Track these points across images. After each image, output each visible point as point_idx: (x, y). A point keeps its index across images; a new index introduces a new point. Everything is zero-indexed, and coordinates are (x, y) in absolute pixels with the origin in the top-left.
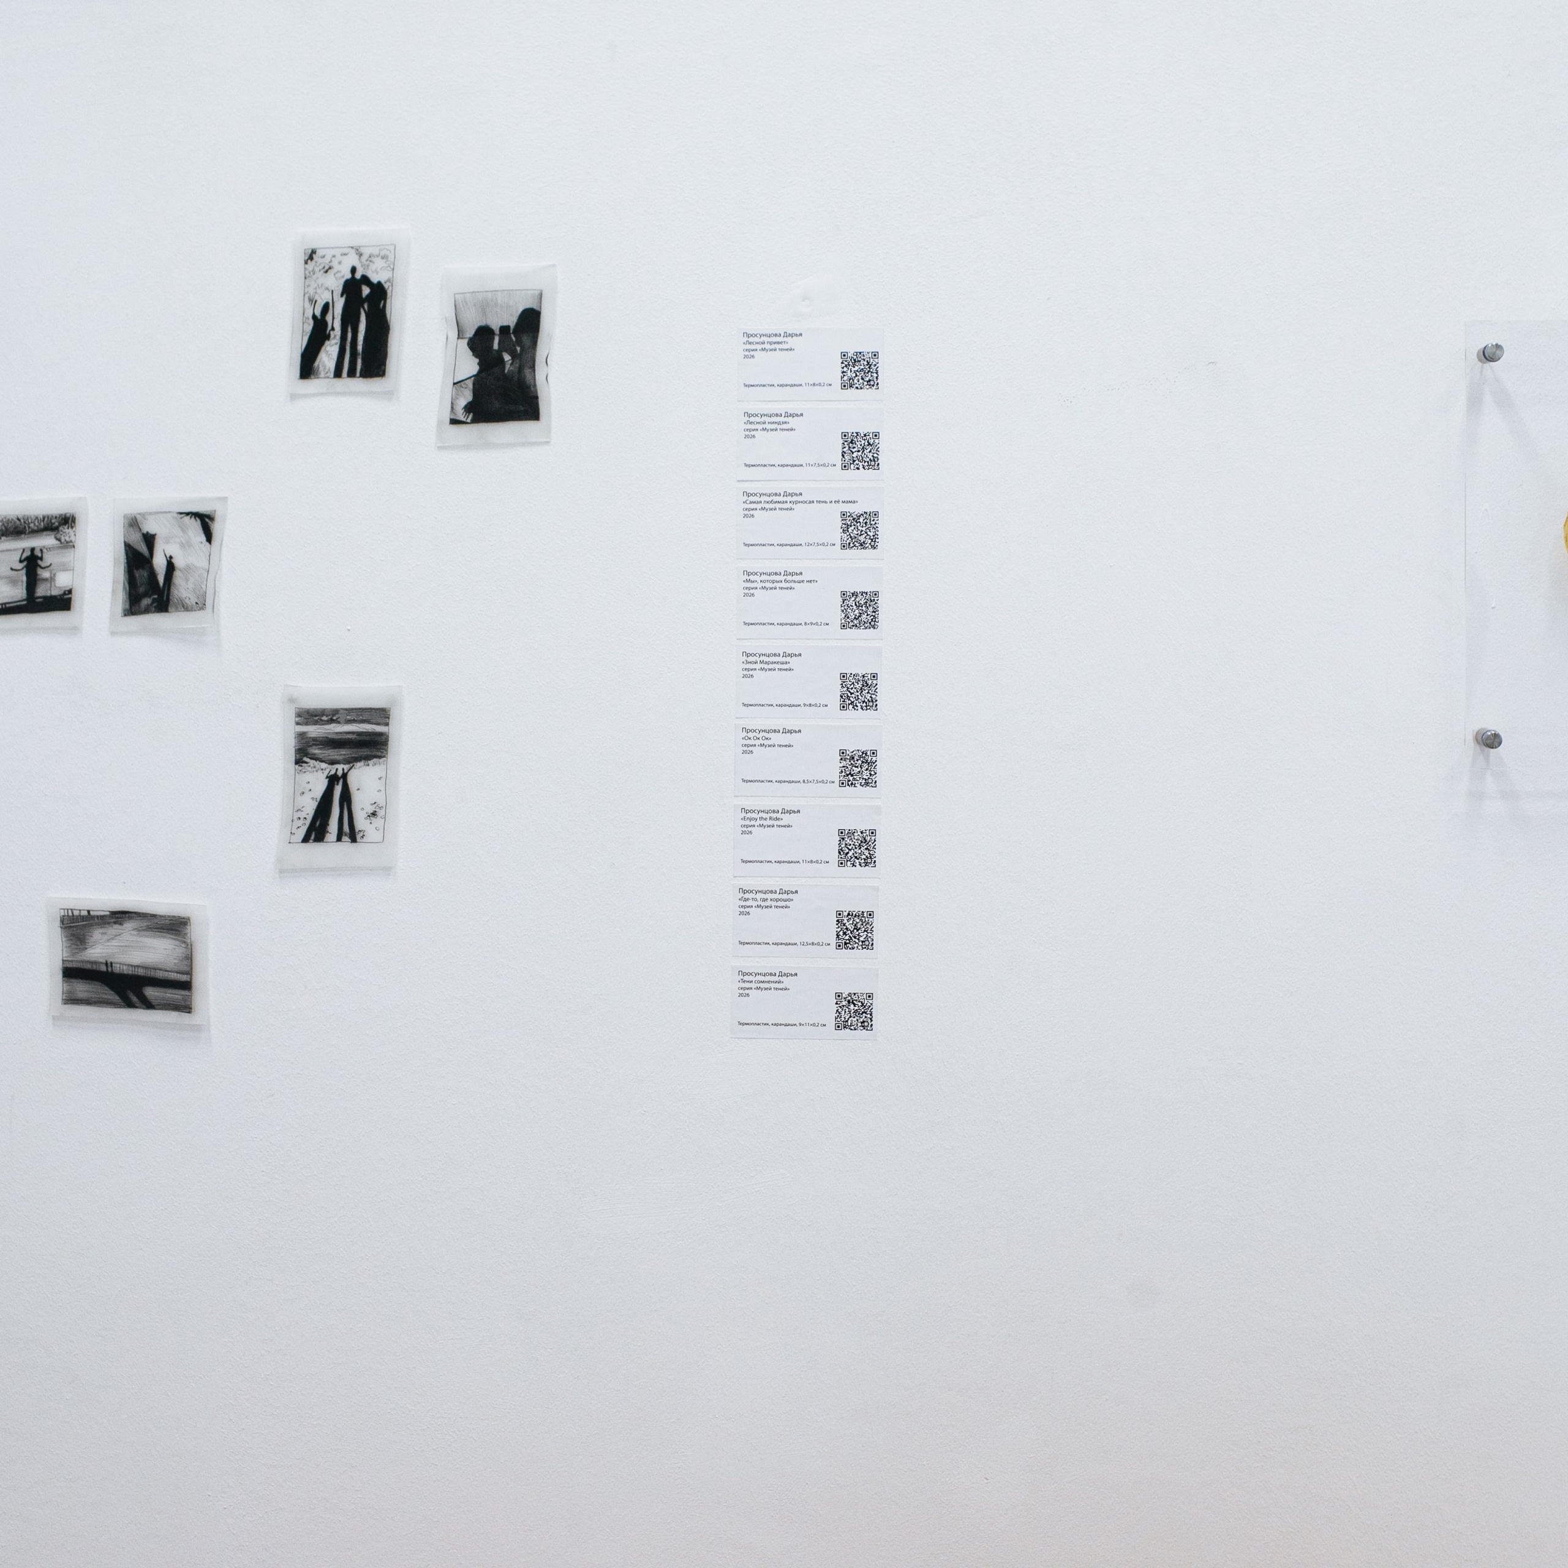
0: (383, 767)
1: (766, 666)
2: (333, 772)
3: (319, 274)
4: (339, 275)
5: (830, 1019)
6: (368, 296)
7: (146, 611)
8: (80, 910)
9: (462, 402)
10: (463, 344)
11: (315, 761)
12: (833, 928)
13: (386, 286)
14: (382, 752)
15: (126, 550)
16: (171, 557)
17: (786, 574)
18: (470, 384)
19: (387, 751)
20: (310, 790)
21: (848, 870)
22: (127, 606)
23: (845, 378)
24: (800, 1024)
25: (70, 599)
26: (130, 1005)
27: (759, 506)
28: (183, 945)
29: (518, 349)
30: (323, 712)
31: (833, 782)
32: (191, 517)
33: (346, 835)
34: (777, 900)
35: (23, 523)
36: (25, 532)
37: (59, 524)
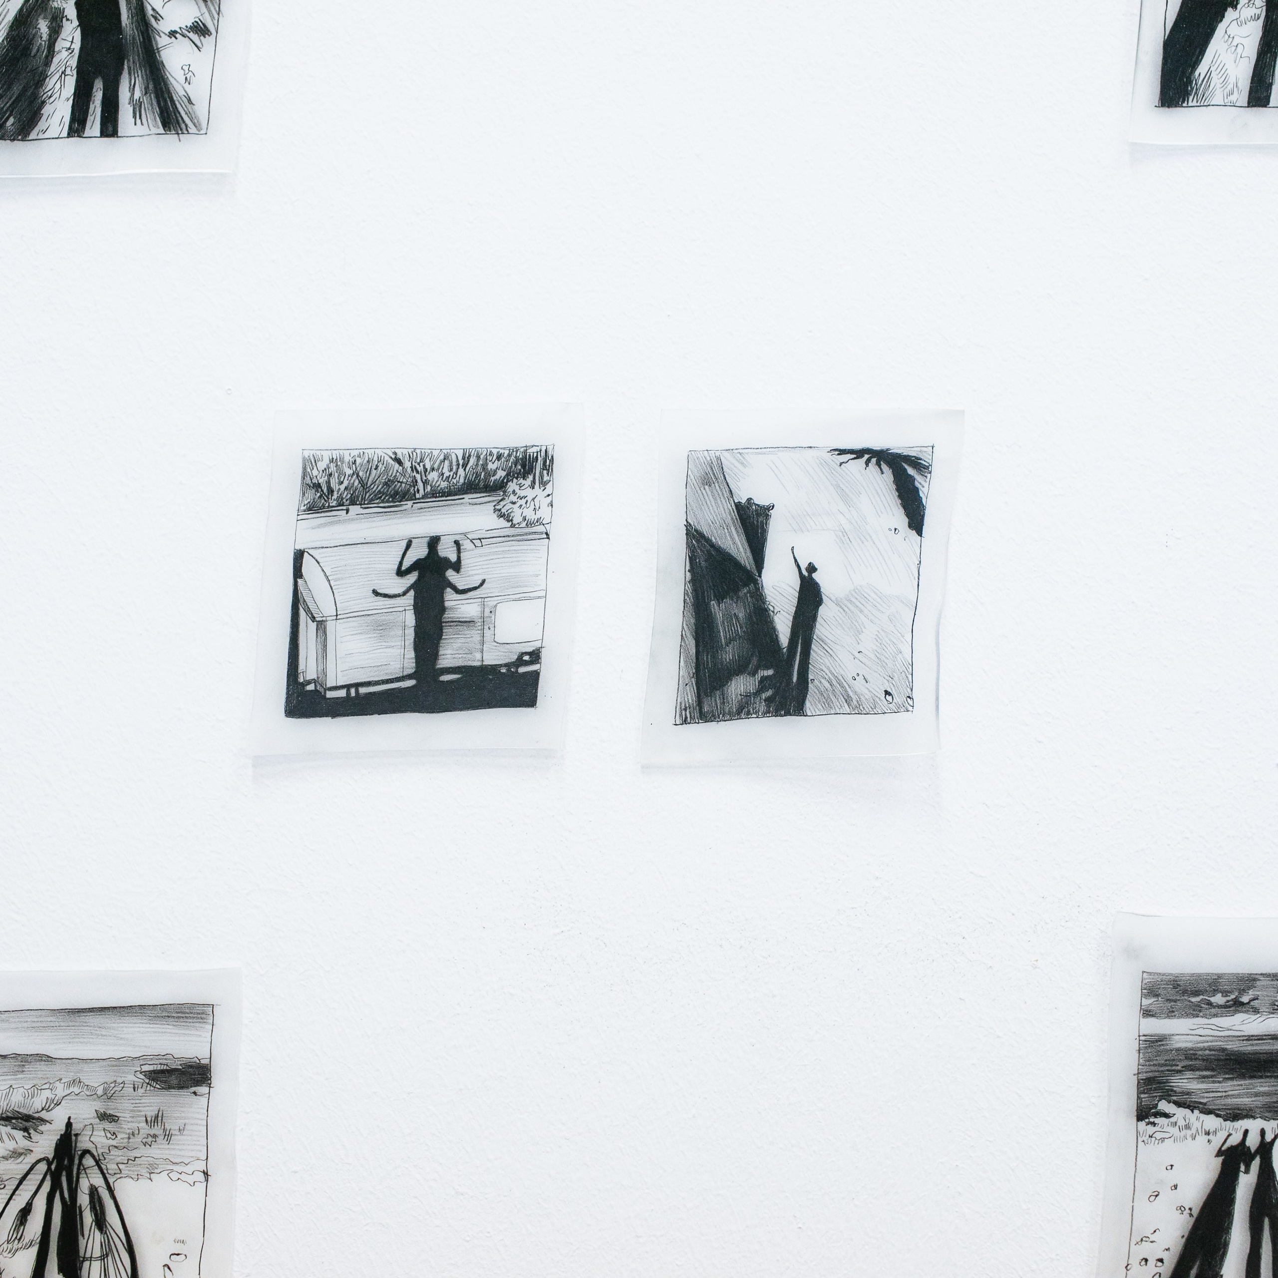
2: (1235, 1140)
7: (743, 710)
11: (1188, 1111)
15: (690, 546)
16: (812, 569)
22: (690, 697)
25: (536, 675)
30: (1214, 984)
32: (867, 463)
35: (409, 470)
36: (415, 495)
37: (508, 475)
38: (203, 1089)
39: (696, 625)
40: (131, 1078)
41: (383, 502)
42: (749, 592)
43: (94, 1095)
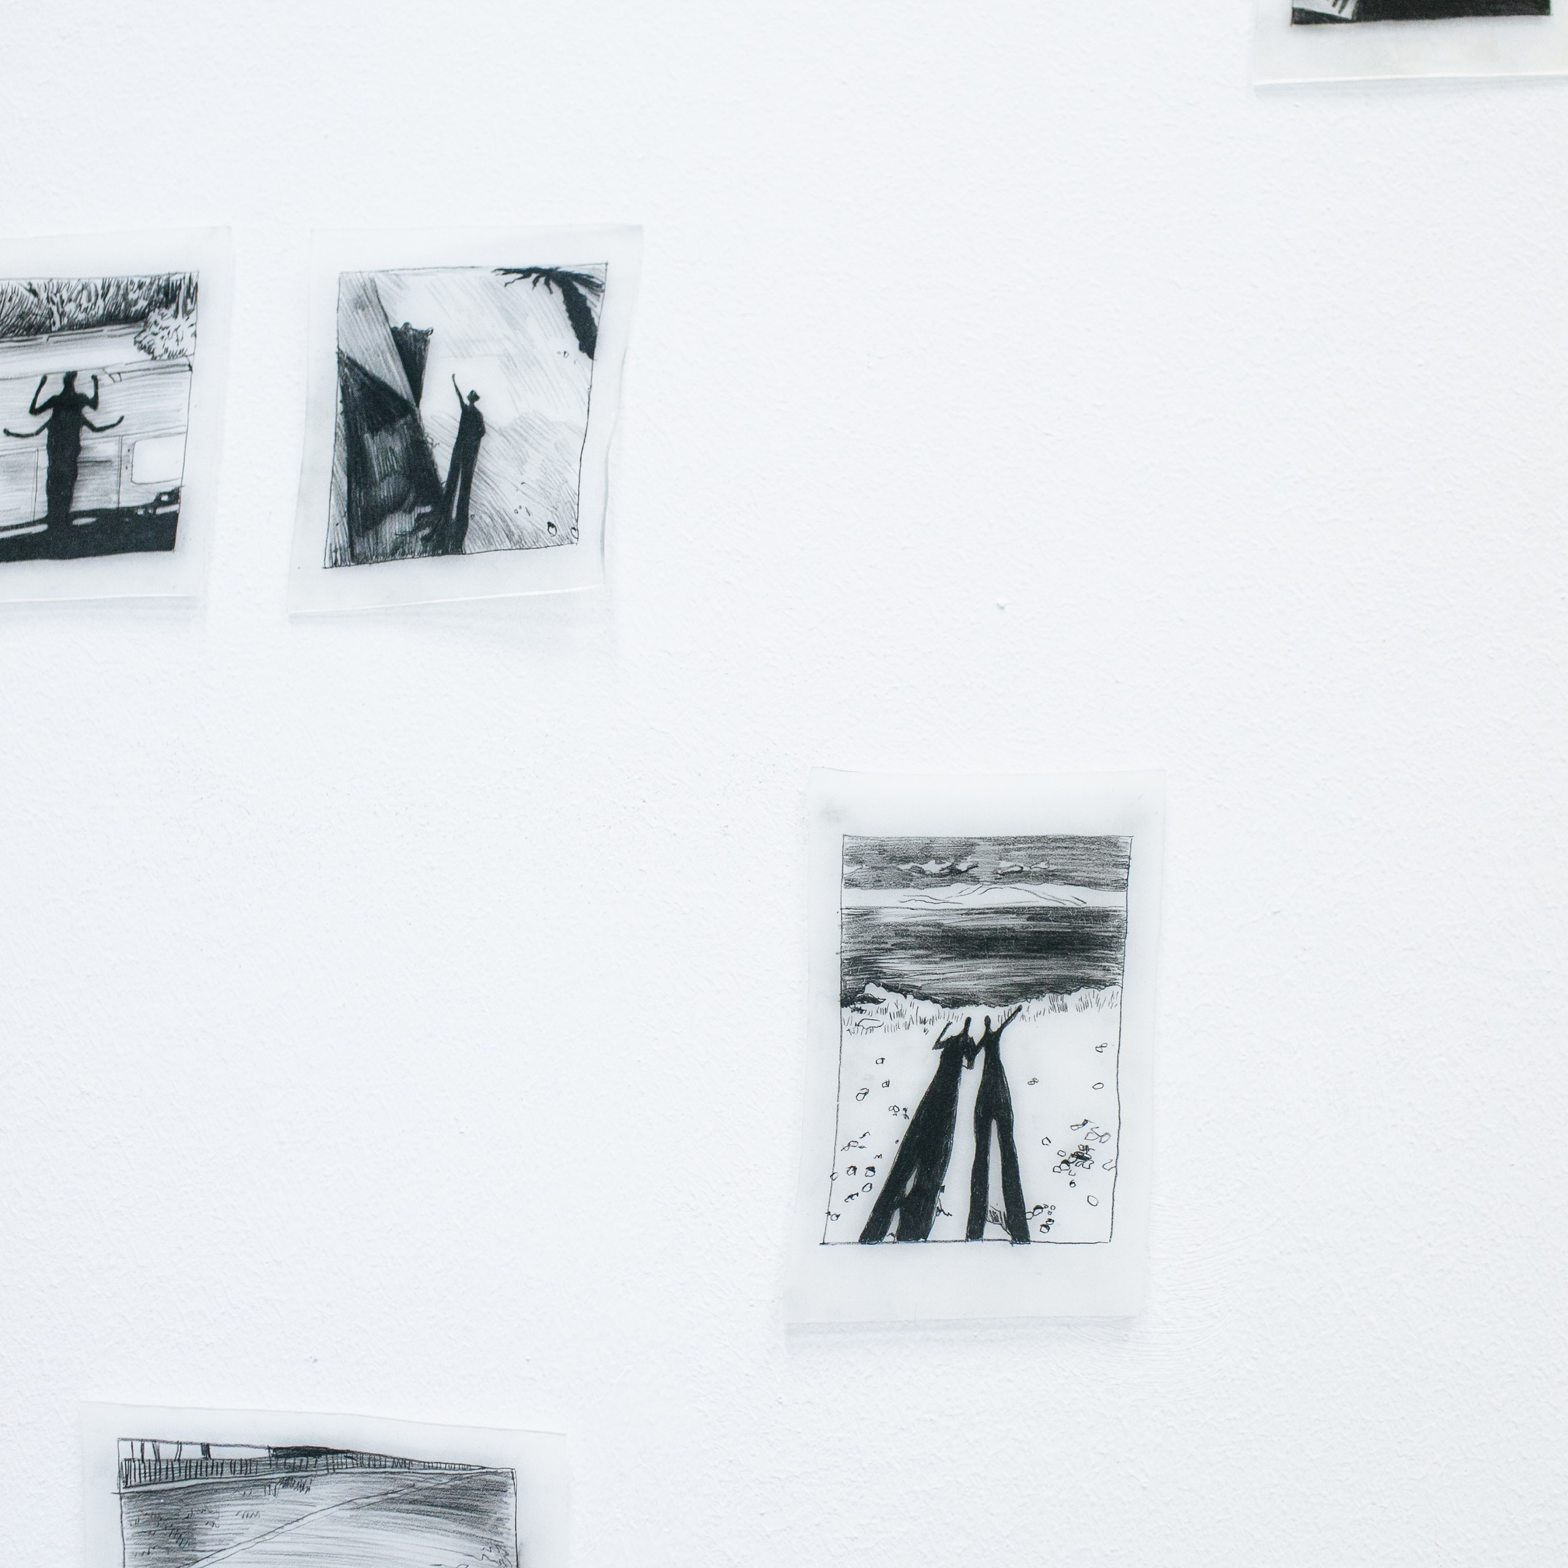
0: (1108, 1013)
2: (956, 1030)
7: (398, 551)
8: (180, 1444)
11: (900, 996)
14: (1105, 969)
15: (341, 375)
16: (474, 397)
19: (1121, 964)
20: (888, 1084)
22: (342, 539)
25: (175, 515)
28: (493, 1555)
30: (927, 851)
32: (535, 282)
33: (995, 1220)
35: (45, 301)
36: (50, 327)
37: (149, 304)
39: (348, 460)
41: (16, 335)
42: (406, 423)
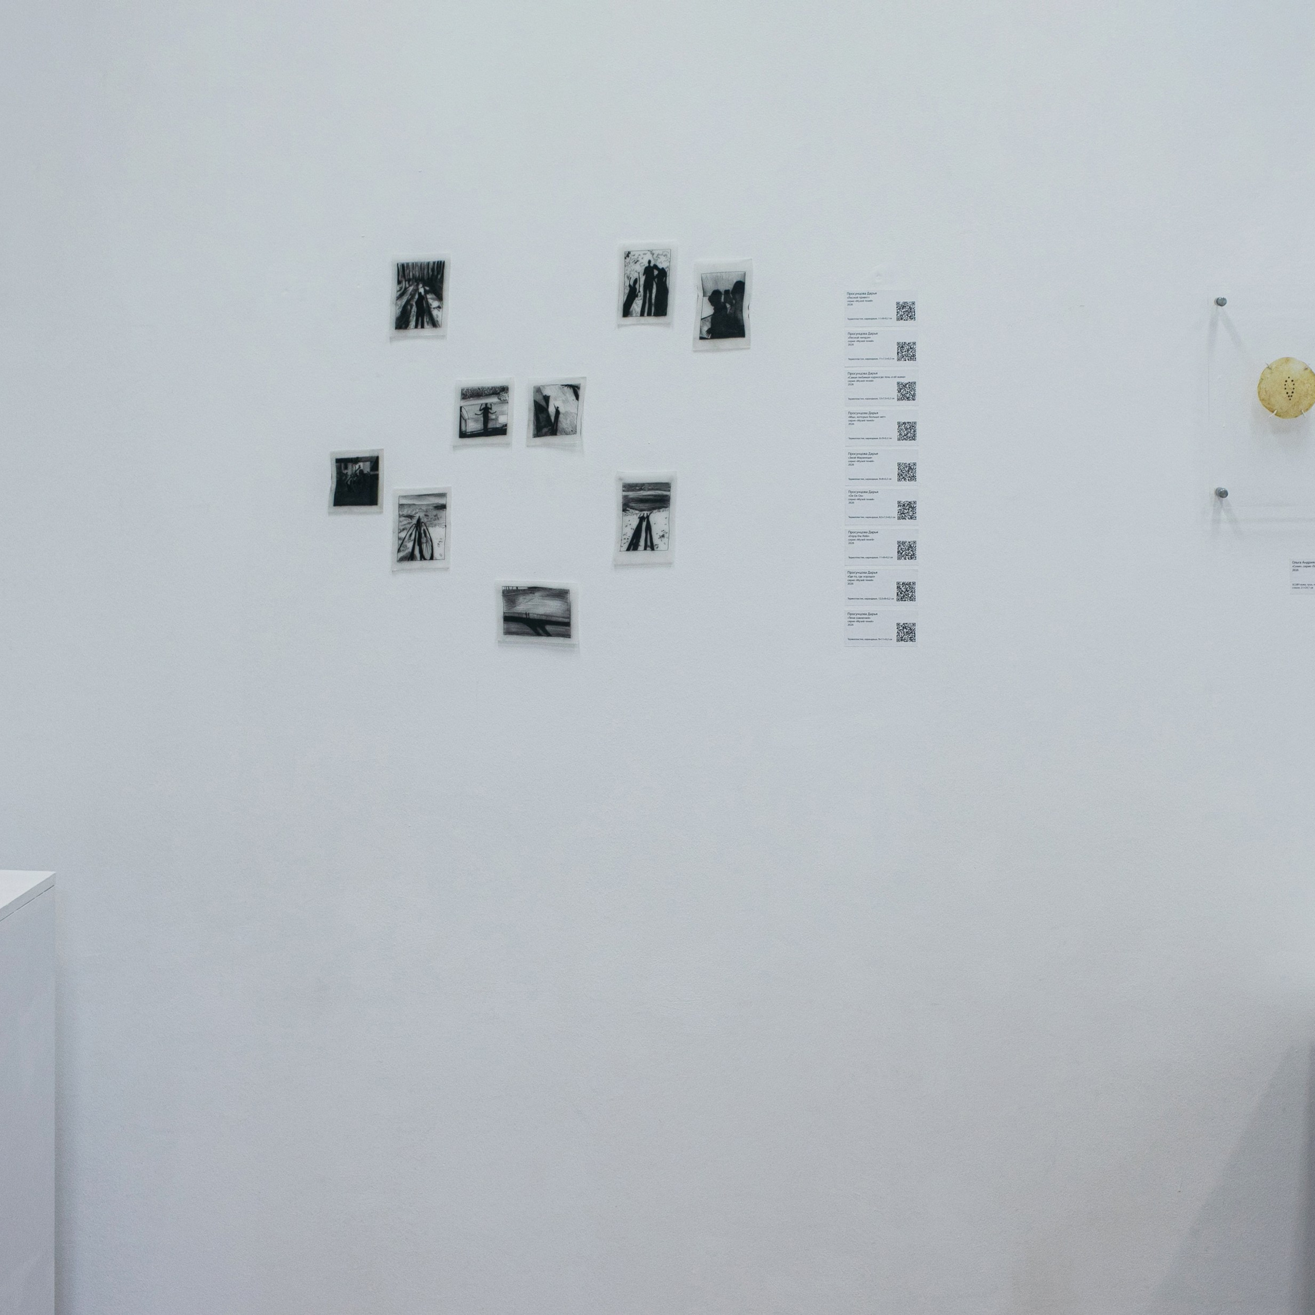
0: (667, 512)
1: (860, 460)
2: (642, 515)
3: (632, 264)
4: (642, 264)
5: (894, 636)
6: (657, 275)
7: (545, 435)
8: (513, 587)
9: (706, 328)
10: (706, 299)
11: (632, 510)
12: (896, 591)
13: (666, 270)
14: (667, 505)
16: (558, 407)
17: (870, 413)
18: (709, 319)
19: (669, 504)
21: (902, 561)
22: (536, 433)
23: (899, 315)
24: (879, 639)
25: (506, 429)
26: (539, 634)
27: (856, 380)
28: (566, 604)
29: (734, 302)
30: (636, 485)
31: (894, 517)
32: (568, 387)
33: (649, 547)
34: (867, 577)
35: (481, 391)
37: (500, 391)
38: (445, 509)
40: (431, 508)
43: (424, 511)
